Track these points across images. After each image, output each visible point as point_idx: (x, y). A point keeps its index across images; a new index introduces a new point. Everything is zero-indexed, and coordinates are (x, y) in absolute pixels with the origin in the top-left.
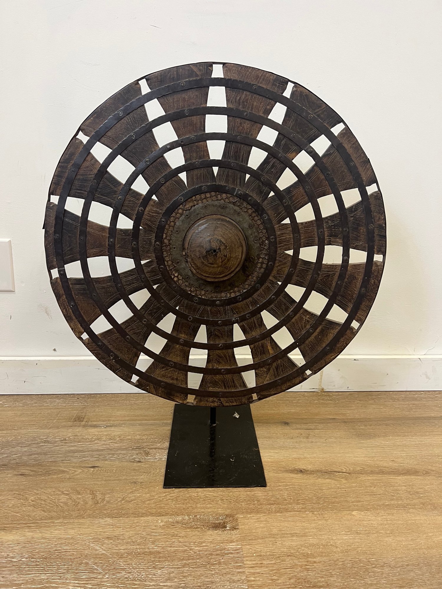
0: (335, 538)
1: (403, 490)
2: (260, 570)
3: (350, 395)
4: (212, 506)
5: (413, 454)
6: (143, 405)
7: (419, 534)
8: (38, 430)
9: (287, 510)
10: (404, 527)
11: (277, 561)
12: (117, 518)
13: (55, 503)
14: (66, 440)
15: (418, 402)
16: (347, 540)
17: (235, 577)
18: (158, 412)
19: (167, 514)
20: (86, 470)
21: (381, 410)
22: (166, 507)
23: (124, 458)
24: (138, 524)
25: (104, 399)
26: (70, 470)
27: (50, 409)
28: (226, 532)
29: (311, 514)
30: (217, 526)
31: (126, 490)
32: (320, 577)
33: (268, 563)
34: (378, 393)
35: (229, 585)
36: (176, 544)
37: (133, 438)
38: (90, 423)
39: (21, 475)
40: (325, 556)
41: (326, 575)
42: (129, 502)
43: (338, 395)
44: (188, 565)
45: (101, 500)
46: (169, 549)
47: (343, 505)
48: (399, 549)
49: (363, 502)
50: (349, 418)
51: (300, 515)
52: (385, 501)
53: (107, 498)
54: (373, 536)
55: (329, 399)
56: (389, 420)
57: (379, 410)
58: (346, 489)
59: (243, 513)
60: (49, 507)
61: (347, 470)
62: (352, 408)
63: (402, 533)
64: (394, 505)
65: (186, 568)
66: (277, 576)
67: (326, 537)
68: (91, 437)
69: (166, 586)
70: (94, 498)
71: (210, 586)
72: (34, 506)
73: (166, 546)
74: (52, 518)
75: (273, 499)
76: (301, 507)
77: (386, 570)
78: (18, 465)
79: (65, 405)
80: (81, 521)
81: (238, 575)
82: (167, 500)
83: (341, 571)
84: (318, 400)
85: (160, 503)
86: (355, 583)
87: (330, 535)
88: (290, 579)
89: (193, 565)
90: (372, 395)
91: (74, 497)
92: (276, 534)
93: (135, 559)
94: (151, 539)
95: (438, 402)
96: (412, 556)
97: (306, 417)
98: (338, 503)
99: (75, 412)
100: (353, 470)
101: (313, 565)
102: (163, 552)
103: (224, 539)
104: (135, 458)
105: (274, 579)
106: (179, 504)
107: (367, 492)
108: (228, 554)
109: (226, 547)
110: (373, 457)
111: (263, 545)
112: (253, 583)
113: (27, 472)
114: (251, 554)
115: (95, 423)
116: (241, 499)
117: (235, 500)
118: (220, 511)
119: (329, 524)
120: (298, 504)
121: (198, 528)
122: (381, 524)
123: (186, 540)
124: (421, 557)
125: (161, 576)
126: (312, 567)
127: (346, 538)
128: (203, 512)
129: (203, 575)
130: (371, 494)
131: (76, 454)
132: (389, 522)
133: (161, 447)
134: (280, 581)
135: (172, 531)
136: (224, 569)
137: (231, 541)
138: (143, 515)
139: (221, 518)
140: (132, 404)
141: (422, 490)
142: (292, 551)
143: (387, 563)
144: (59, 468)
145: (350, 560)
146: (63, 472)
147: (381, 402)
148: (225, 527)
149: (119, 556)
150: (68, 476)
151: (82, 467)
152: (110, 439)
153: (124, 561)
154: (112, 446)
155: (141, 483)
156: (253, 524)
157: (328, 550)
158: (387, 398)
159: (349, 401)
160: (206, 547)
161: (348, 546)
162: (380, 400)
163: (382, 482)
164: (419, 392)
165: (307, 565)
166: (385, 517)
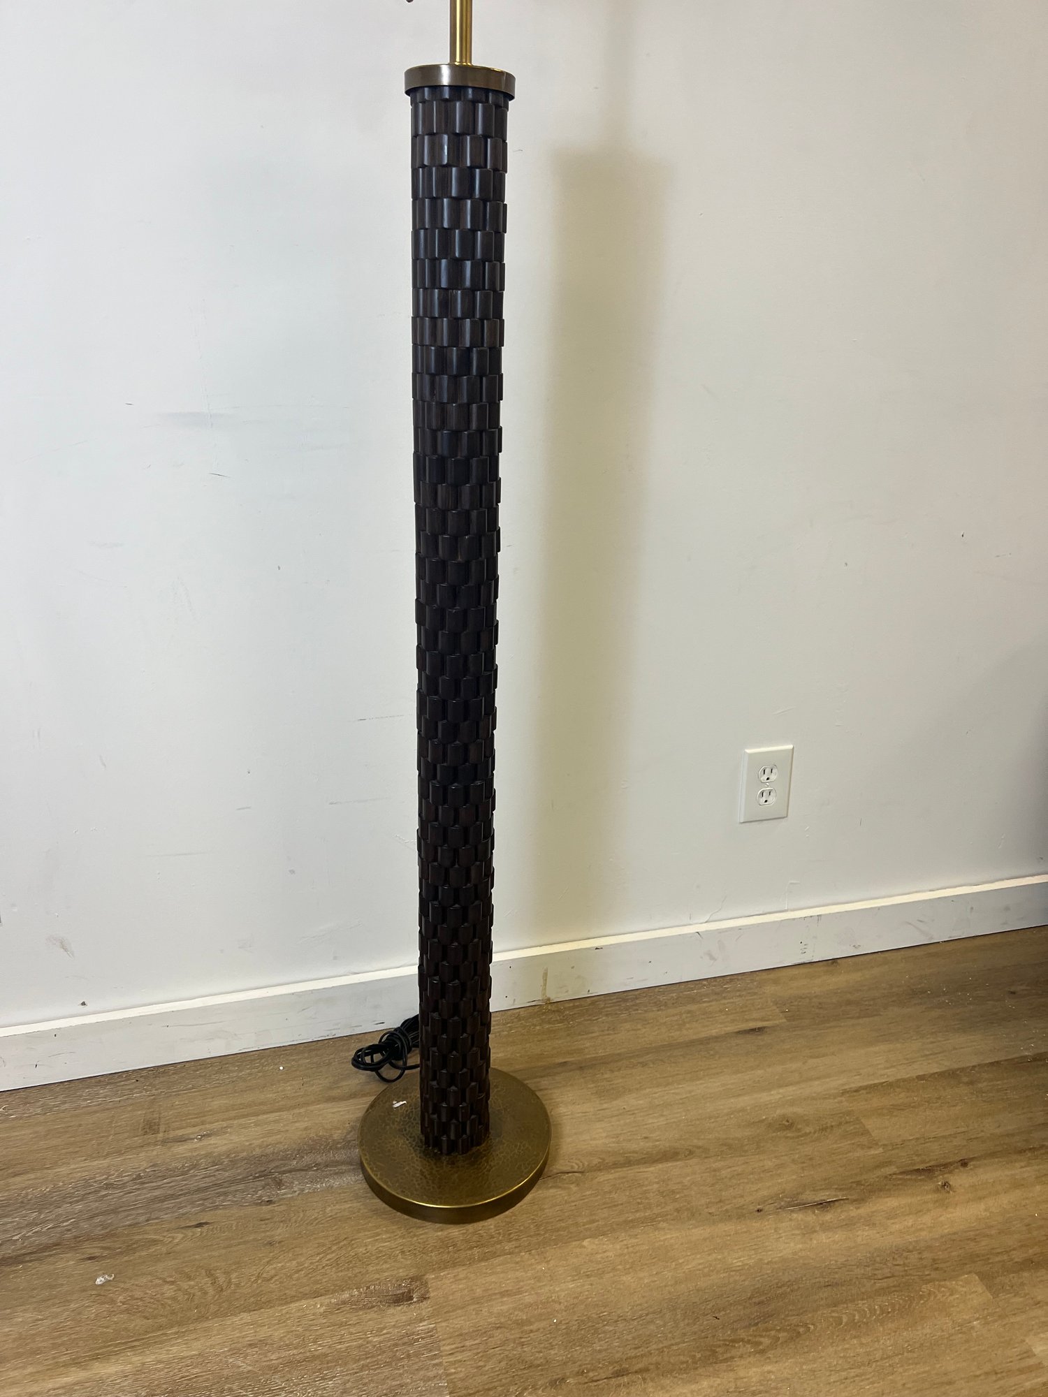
0: (559, 1289)
1: (654, 1190)
2: (462, 1356)
3: (593, 1003)
4: (388, 1266)
5: (675, 1120)
6: (254, 1079)
7: (667, 1262)
8: (87, 1163)
9: (494, 1255)
10: (649, 1254)
11: (483, 1339)
12: (257, 1310)
13: (158, 1301)
14: (142, 1178)
15: (696, 1006)
16: (573, 1290)
17: (430, 1373)
18: (282, 1091)
19: (327, 1292)
20: (189, 1233)
21: (638, 1032)
22: (324, 1280)
23: (243, 1198)
24: (288, 1316)
26: (165, 1237)
27: (96, 1112)
28: (413, 1307)
29: (527, 1256)
30: (400, 1299)
31: (260, 1259)
32: (537, 1352)
33: (471, 1343)
34: (636, 993)
35: (423, 1386)
36: (347, 1337)
37: (251, 1155)
38: (172, 1134)
39: (90, 1259)
40: (544, 1320)
41: (545, 1348)
42: (269, 1280)
43: (574, 1007)
44: (367, 1366)
45: (225, 1284)
46: (339, 1347)
47: (571, 1232)
48: (639, 1291)
49: (598, 1221)
50: (587, 1059)
51: (513, 1259)
52: (627, 1215)
53: (235, 1278)
54: (607, 1276)
55: (558, 1018)
56: (648, 1054)
57: (635, 1033)
58: (577, 1203)
59: (434, 1270)
60: (151, 1310)
61: (579, 1167)
62: (594, 1035)
63: (646, 1264)
64: (640, 1220)
65: (365, 1371)
66: (484, 1361)
67: (547, 1289)
68: (180, 1166)
70: (215, 1283)
71: (400, 1391)
72: (127, 1310)
73: (335, 1344)
74: (160, 1327)
75: (475, 1238)
76: (513, 1246)
77: (621, 1325)
78: (80, 1241)
79: (119, 1099)
80: (206, 1325)
81: (434, 1369)
82: (323, 1267)
83: (565, 1338)
84: (540, 1025)
85: (315, 1274)
86: (581, 1353)
87: (551, 1286)
88: (500, 1363)
89: (373, 1366)
90: (627, 1001)
91: (185, 1285)
92: (480, 1297)
94: (311, 1336)
95: (726, 1001)
96: (654, 1300)
98: (564, 1229)
99: (139, 1112)
100: (588, 1165)
102: (330, 1353)
103: (411, 1317)
104: (261, 1196)
105: (480, 1366)
106: (341, 1271)
107: (604, 1204)
108: (417, 1340)
109: (414, 1330)
110: (617, 1136)
111: (463, 1318)
112: (453, 1377)
113: (97, 1252)
114: (448, 1334)
115: (180, 1133)
116: (429, 1246)
117: (421, 1250)
118: (402, 1273)
119: (551, 1267)
120: (510, 1241)
121: (374, 1307)
122: (620, 1255)
123: (359, 1328)
124: (665, 1299)
126: (529, 1339)
127: (573, 1285)
128: (378, 1279)
129: (388, 1378)
130: (610, 1205)
131: (166, 1205)
132: (631, 1249)
133: (299, 1166)
134: (487, 1368)
135: (338, 1319)
136: (416, 1363)
137: (421, 1319)
138: (294, 1299)
139: (403, 1284)
140: (234, 1079)
141: (679, 1186)
142: (503, 1320)
143: (622, 1316)
144: (146, 1236)
145: (576, 1320)
146: (155, 1242)
147: (640, 1013)
148: (411, 1298)
149: (271, 1370)
150: (164, 1250)
151: (182, 1228)
152: (214, 1163)
153: (281, 1377)
154: (219, 1177)
155: (280, 1242)
156: (450, 1286)
157: (549, 1310)
158: (650, 1003)
159: (590, 1018)
160: (388, 1336)
161: (574, 1298)
162: (637, 1010)
163: (628, 1181)
164: (701, 982)
165: (521, 1338)
166: (625, 1242)
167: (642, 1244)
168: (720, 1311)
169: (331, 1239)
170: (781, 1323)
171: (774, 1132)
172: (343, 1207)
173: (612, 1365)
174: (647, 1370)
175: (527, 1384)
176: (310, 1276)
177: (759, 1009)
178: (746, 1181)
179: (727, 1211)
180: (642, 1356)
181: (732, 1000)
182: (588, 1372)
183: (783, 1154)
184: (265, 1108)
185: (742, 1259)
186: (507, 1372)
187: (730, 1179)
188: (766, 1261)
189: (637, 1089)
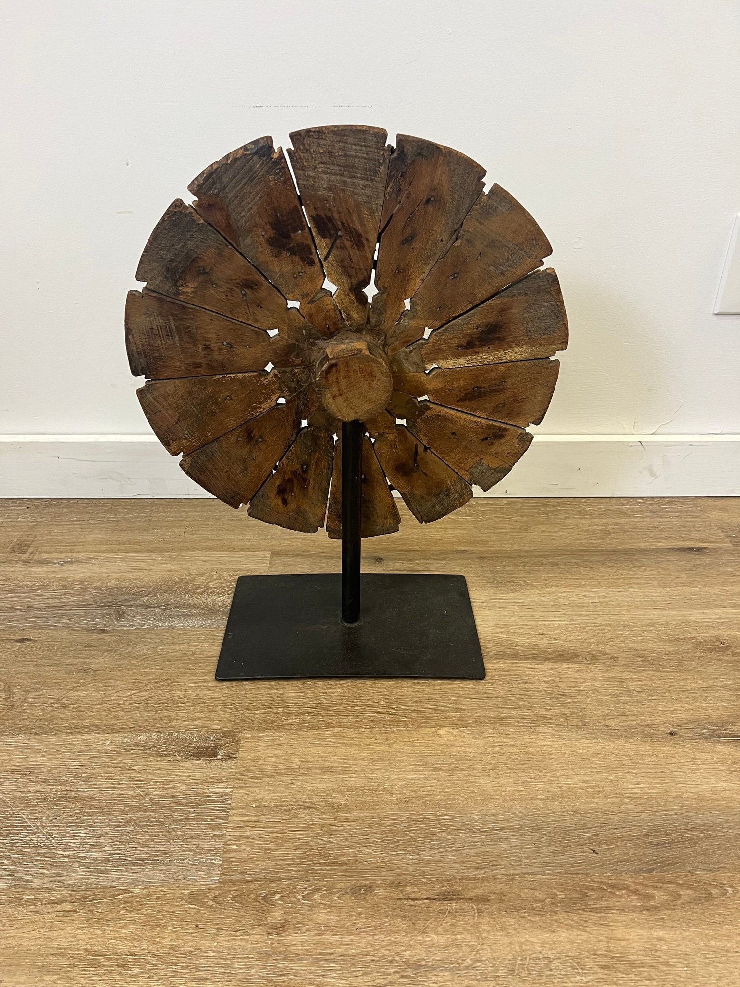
0: (395, 777)
1: (541, 689)
2: (252, 833)
3: (508, 504)
4: (202, 715)
5: (582, 622)
6: (139, 522)
7: (541, 771)
9: (328, 725)
10: (519, 758)
11: (284, 818)
12: (39, 734)
15: (626, 520)
16: (413, 782)
17: (205, 845)
18: (161, 536)
19: (123, 730)
20: (8, 646)
21: (554, 534)
22: (125, 717)
23: (78, 623)
24: (70, 747)
25: (72, 509)
28: (214, 764)
29: (366, 733)
30: (201, 753)
31: (68, 683)
32: (347, 846)
33: (268, 820)
34: (560, 501)
35: (192, 859)
36: (124, 784)
37: (105, 585)
38: (37, 556)
40: (367, 810)
41: (358, 843)
42: (67, 706)
43: (487, 505)
44: (134, 820)
45: (19, 702)
46: (112, 792)
47: (427, 717)
48: (497, 799)
49: (464, 710)
50: (490, 551)
51: (349, 734)
52: (501, 710)
53: (32, 698)
54: (461, 774)
55: (468, 511)
56: (561, 555)
57: (551, 534)
58: (442, 687)
59: (253, 729)
62: (502, 531)
63: (512, 769)
64: (515, 718)
65: (130, 827)
66: (277, 844)
67: (380, 774)
68: (31, 584)
69: (88, 858)
70: (9, 698)
71: (161, 858)
73: (107, 788)
75: (311, 704)
76: (354, 720)
79: (3, 520)
81: (213, 840)
82: (130, 704)
83: (387, 837)
85: (118, 709)
86: (403, 859)
87: (387, 772)
88: (295, 850)
89: (142, 822)
90: (547, 506)
92: (297, 769)
93: (49, 809)
94: (85, 773)
95: (662, 520)
96: (514, 813)
97: (417, 547)
98: (420, 712)
99: (16, 534)
101: (342, 826)
102: (98, 797)
103: (207, 776)
104: (97, 624)
105: (270, 849)
106: (149, 711)
107: (475, 693)
108: (205, 803)
109: (207, 790)
110: (508, 627)
111: (268, 788)
112: (232, 855)
114: (244, 803)
115: (46, 556)
116: (256, 702)
117: (246, 705)
118: (215, 725)
119: (393, 751)
120: (351, 713)
122: (481, 753)
123: (143, 776)
124: (529, 815)
125: (84, 840)
127: (413, 776)
128: (186, 727)
129: (153, 840)
130: (483, 696)
132: (496, 749)
133: (148, 603)
134: (277, 853)
135: (124, 761)
136: (192, 829)
137: (218, 780)
138: (83, 730)
139: (212, 738)
140: (120, 519)
141: (573, 690)
142: (315, 800)
143: (467, 824)
145: (408, 818)
147: (559, 519)
148: (215, 754)
149: (24, 803)
151: (3, 640)
152: (65, 587)
154: (64, 600)
155: (96, 671)
156: (265, 750)
157: (376, 799)
158: (573, 511)
159: (502, 515)
160: (173, 791)
161: (413, 791)
162: (557, 515)
163: (510, 675)
164: (635, 499)
165: (331, 825)
166: (491, 740)
167: (513, 746)
168: (599, 845)
169: (152, 677)
170: (686, 876)
171: (703, 652)
172: (177, 648)
173: (441, 882)
174: (486, 900)
175: (322, 884)
176: (112, 710)
177: (700, 530)
178: (660, 698)
179: (629, 727)
180: (484, 880)
181: (669, 519)
182: (406, 886)
183: (713, 677)
184: (138, 547)
185: (641, 786)
186: (302, 863)
187: (639, 693)
188: (674, 794)
189: (541, 586)
